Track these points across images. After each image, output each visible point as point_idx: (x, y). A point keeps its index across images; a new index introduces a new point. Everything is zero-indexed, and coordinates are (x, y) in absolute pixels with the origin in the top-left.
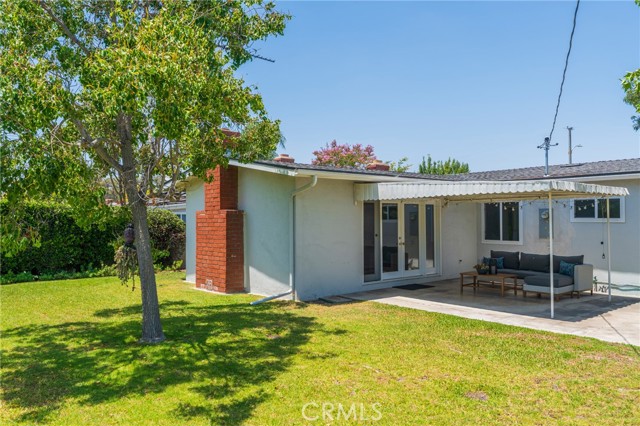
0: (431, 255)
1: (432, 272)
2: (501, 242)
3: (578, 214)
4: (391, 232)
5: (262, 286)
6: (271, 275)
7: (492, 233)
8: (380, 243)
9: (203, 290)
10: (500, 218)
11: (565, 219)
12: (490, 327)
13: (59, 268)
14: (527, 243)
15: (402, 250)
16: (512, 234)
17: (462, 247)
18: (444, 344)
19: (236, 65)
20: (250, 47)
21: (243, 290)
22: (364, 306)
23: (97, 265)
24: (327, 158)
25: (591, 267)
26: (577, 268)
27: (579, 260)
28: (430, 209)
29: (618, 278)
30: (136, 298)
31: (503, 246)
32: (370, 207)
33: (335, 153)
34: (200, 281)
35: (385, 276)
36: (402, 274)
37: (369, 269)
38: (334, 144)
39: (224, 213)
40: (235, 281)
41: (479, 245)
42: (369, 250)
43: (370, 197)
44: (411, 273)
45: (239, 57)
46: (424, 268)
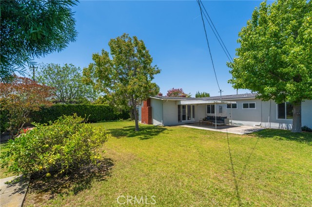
0: (194, 117)
1: (194, 120)
2: (211, 114)
3: (228, 107)
4: (184, 112)
5: (156, 123)
6: (158, 120)
7: (209, 112)
8: (182, 114)
9: (143, 124)
10: (210, 108)
11: (225, 109)
12: (201, 130)
13: (111, 119)
14: (216, 114)
15: (187, 115)
16: (213, 112)
17: (201, 115)
18: (191, 132)
19: (151, 80)
20: (154, 76)
21: (152, 124)
22: (178, 127)
23: (119, 119)
24: (171, 93)
25: (229, 119)
26: (225, 119)
27: (226, 118)
28: (193, 106)
29: (234, 122)
30: (134, 125)
31: (211, 115)
32: (179, 106)
33: (173, 91)
34: (142, 122)
35: (183, 121)
36: (187, 121)
37: (179, 120)
38: (173, 89)
39: (148, 107)
40: (150, 122)
41: (206, 114)
42: (179, 116)
43: (179, 104)
44: (189, 121)
45: (152, 78)
46: (192, 120)
